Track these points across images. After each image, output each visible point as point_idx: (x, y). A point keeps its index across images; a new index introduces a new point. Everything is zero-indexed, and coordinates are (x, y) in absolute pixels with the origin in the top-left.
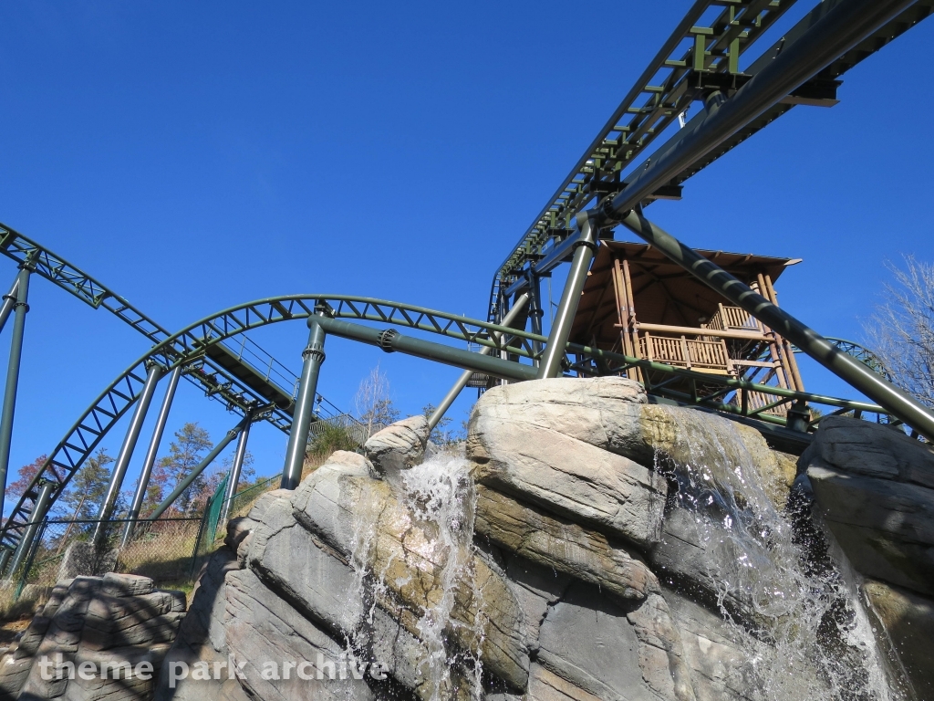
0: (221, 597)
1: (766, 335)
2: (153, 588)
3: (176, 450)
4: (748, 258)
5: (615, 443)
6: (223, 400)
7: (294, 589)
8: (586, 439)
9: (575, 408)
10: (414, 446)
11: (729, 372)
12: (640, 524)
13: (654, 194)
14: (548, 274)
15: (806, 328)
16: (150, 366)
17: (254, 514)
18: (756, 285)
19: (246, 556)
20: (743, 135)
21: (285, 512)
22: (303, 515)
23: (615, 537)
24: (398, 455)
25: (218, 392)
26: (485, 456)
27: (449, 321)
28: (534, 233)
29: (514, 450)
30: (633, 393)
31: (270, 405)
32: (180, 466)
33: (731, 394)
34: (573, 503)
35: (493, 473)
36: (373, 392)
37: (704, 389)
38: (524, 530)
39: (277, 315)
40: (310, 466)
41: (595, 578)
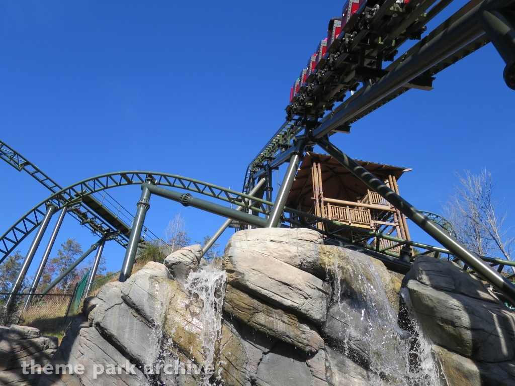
0: (76, 343)
1: (391, 208)
2: (39, 335)
3: (61, 254)
4: (384, 166)
5: (304, 265)
6: (90, 227)
7: (119, 340)
8: (289, 262)
9: (283, 245)
10: (193, 261)
11: (371, 227)
12: (316, 311)
13: (336, 129)
14: (277, 168)
15: (411, 206)
16: (49, 206)
17: (100, 295)
18: (387, 181)
19: (93, 319)
20: (384, 102)
21: (117, 295)
22: (127, 298)
23: (302, 317)
24: (184, 266)
25: (88, 222)
26: (233, 269)
27: (220, 191)
28: (271, 145)
29: (249, 267)
30: (316, 238)
31: (117, 231)
32: (63, 263)
33: (371, 240)
34: (280, 297)
35: (236, 279)
36: (176, 227)
37: (357, 236)
38: (252, 312)
39: (124, 182)
40: (137, 268)
41: (289, 340)
